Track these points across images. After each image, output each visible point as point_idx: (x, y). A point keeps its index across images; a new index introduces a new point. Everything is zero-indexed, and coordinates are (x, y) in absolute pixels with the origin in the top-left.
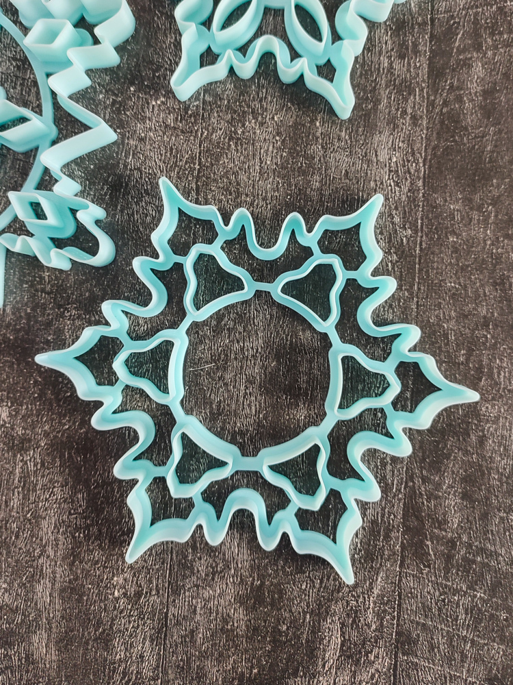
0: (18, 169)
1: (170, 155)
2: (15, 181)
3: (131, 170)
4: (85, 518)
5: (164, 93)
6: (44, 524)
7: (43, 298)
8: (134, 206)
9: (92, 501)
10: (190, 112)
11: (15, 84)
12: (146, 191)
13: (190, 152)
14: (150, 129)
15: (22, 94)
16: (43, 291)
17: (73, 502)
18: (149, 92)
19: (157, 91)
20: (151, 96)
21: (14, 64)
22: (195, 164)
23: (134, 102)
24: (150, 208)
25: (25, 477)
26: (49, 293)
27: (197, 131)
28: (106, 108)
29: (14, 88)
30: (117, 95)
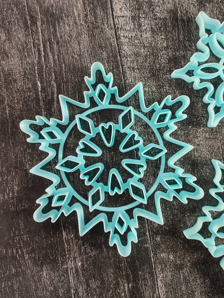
0: (154, 166)
1: (210, 148)
2: (154, 171)
3: (197, 157)
4: (211, 288)
5: (202, 126)
6: (196, 293)
7: (175, 212)
8: (201, 170)
9: (212, 281)
10: (214, 131)
11: (145, 135)
12: (205, 164)
13: (217, 146)
14: (201, 140)
15: (148, 138)
16: (175, 209)
17: (205, 283)
18: (197, 127)
19: (200, 126)
20: (198, 128)
21: (143, 127)
22: (220, 150)
23: (192, 132)
24: (207, 170)
25: (185, 278)
26: (177, 209)
27: (218, 137)
28: (182, 136)
29: (145, 136)
30: (185, 131)
